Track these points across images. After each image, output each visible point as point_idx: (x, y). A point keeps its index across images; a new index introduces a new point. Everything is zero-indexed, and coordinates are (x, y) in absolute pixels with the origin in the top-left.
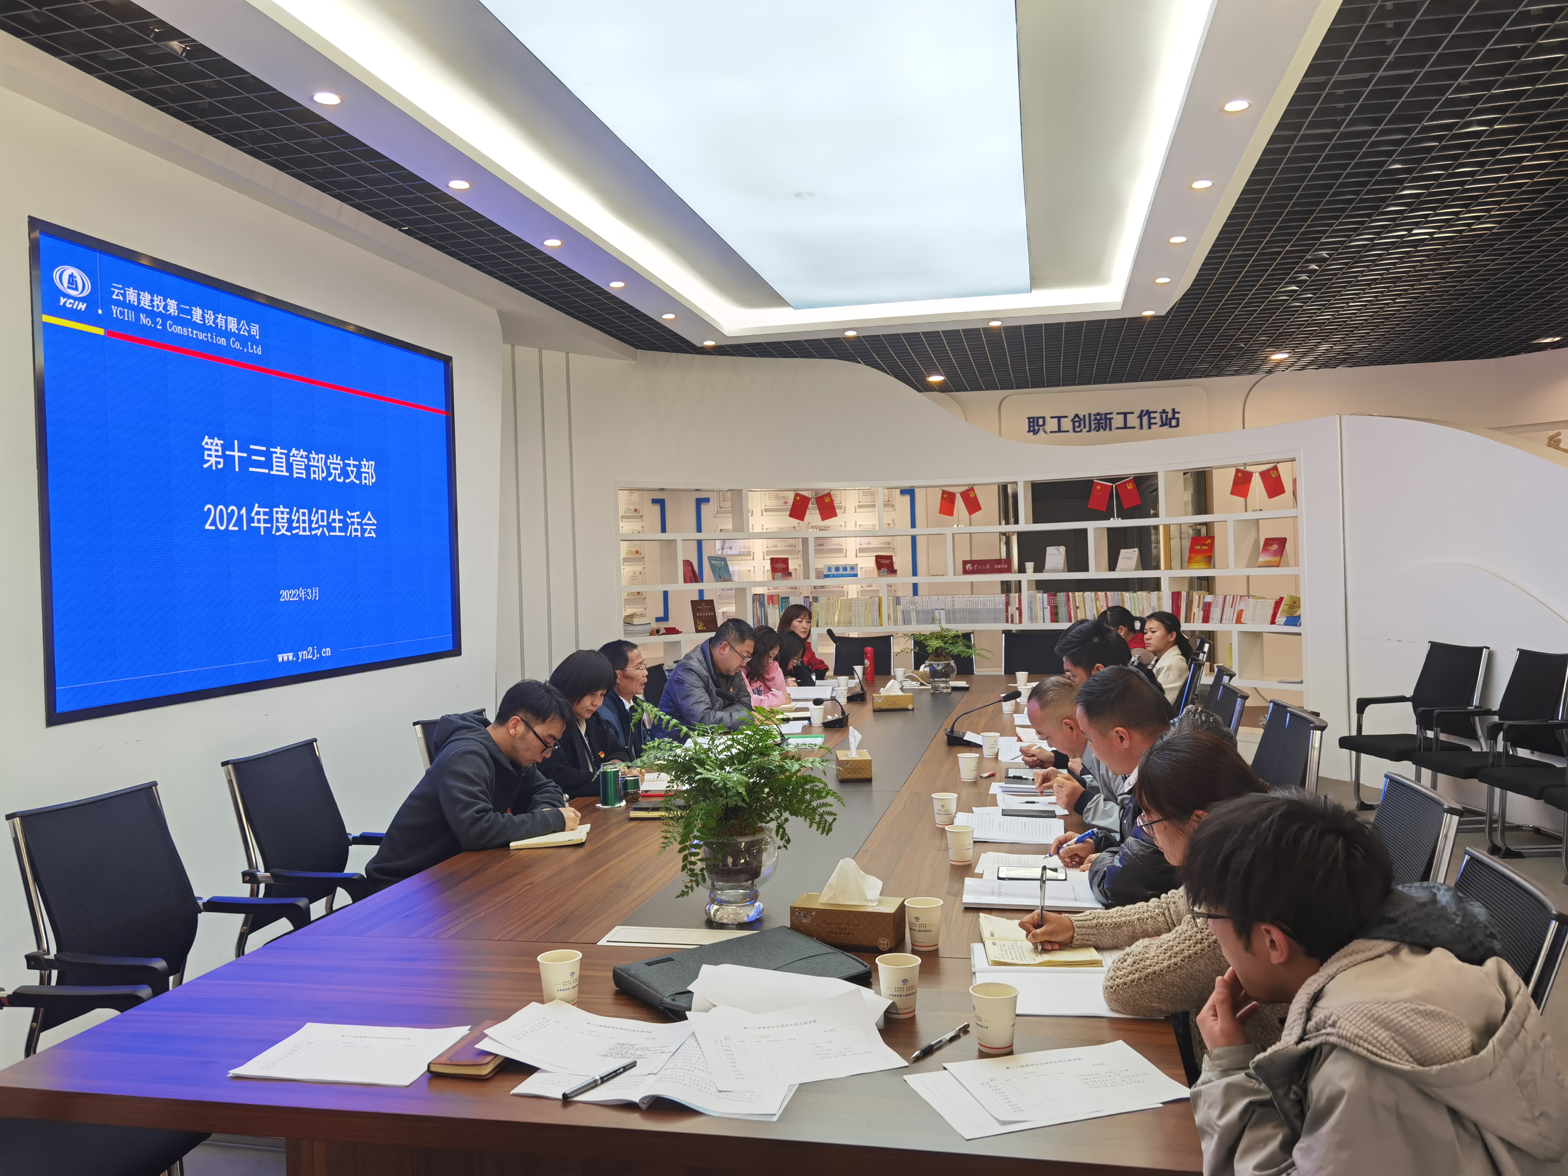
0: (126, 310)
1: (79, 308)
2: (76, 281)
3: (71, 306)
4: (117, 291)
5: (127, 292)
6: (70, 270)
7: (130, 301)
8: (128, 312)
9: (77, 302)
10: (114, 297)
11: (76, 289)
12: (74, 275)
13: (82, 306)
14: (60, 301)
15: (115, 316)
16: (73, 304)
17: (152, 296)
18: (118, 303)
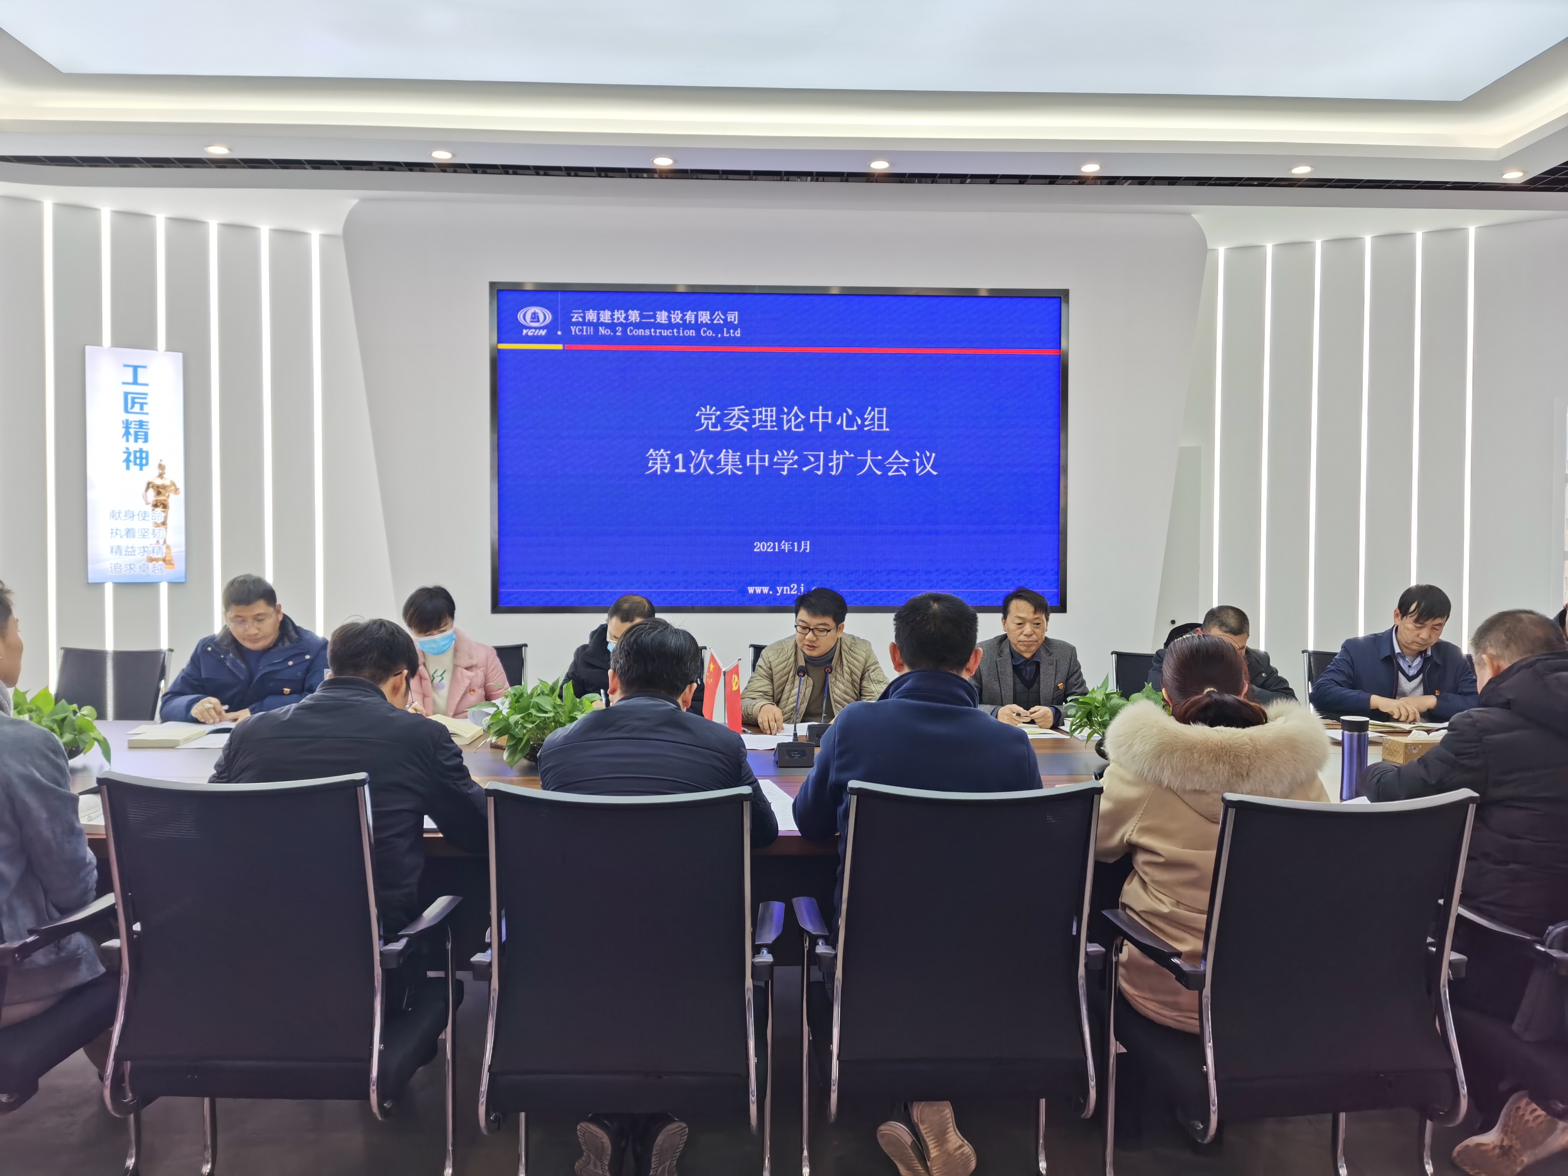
0: (585, 327)
1: (539, 334)
2: (538, 317)
3: (532, 334)
4: (576, 315)
5: (587, 314)
6: (532, 310)
7: (589, 320)
8: (587, 329)
9: (538, 330)
10: (574, 320)
11: (538, 321)
12: (537, 312)
13: (543, 333)
14: (522, 332)
15: (573, 333)
16: (534, 333)
17: (613, 311)
18: (577, 324)
